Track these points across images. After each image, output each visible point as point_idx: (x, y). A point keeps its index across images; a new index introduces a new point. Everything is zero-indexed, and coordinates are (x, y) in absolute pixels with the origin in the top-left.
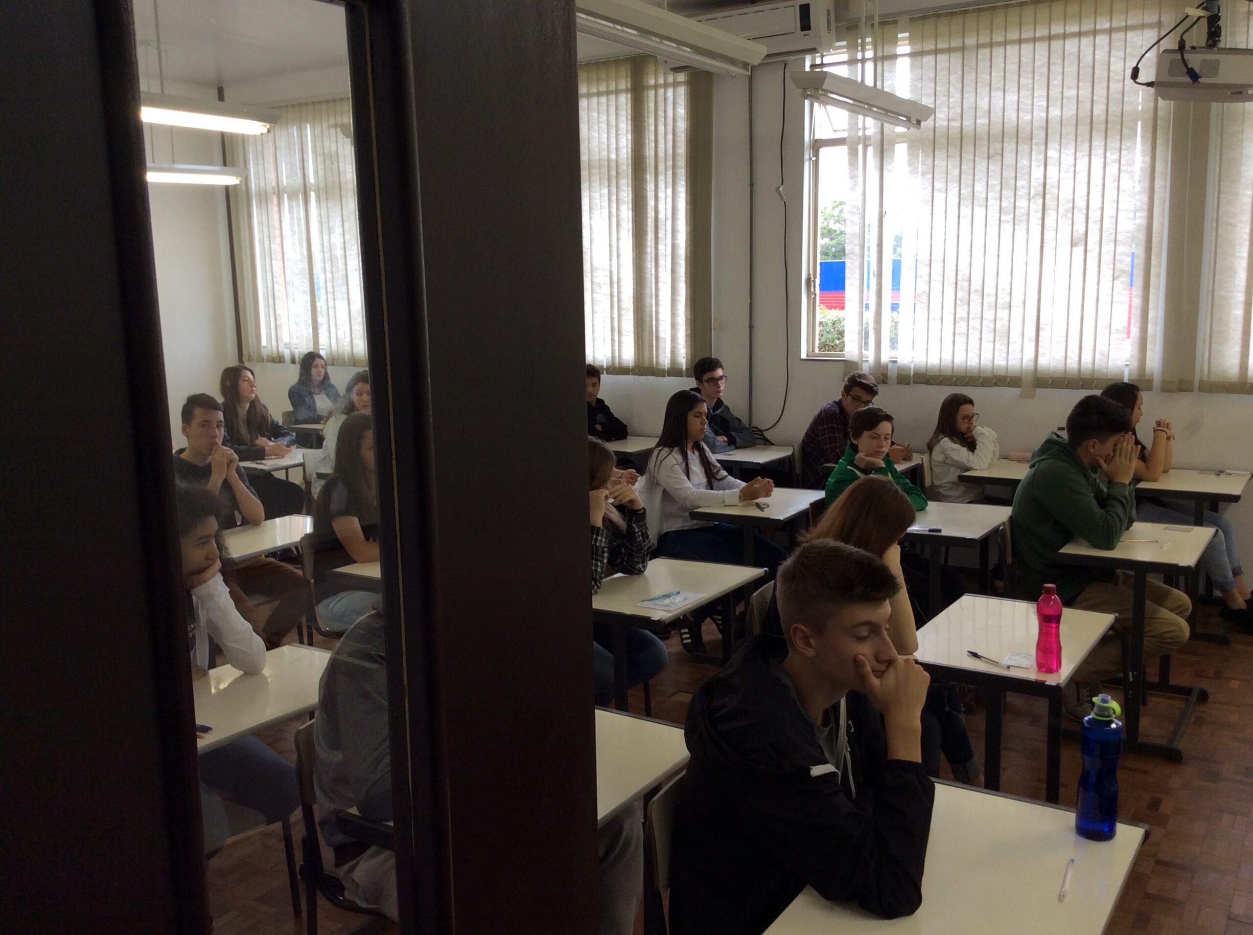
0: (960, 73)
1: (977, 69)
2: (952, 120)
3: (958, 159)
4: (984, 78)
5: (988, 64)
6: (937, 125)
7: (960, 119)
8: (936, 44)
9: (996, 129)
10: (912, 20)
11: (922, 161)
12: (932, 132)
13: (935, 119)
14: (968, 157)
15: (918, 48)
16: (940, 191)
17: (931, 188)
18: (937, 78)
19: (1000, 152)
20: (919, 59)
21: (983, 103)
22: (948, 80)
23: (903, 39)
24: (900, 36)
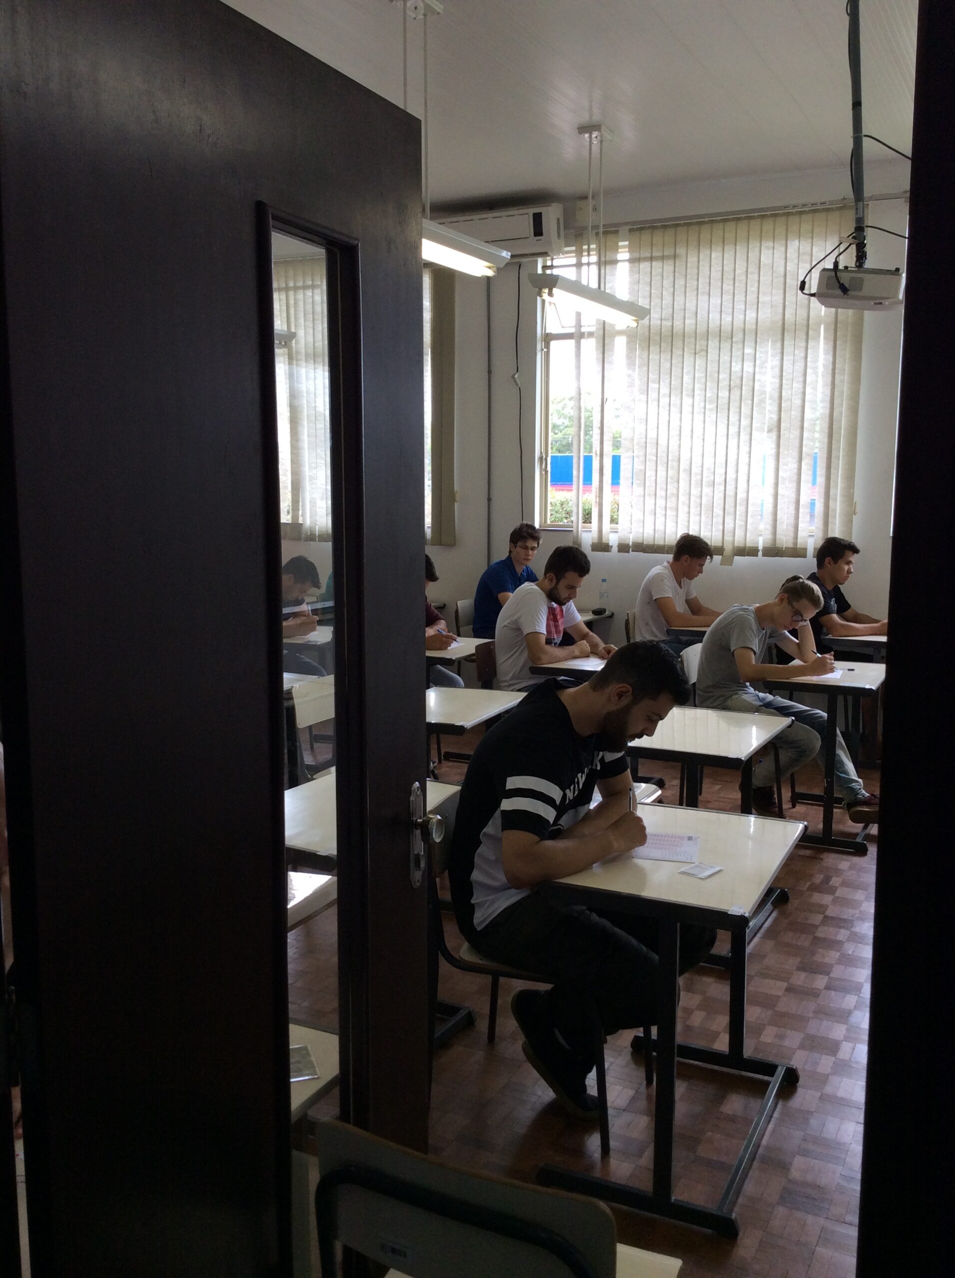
0: (672, 279)
1: (686, 276)
2: (665, 320)
3: (670, 354)
4: (692, 283)
5: (696, 271)
6: (651, 323)
7: (671, 318)
8: (652, 253)
9: (701, 329)
10: (631, 230)
11: (639, 356)
12: (648, 330)
13: (650, 319)
14: (677, 352)
15: (637, 255)
16: (653, 382)
17: (646, 379)
18: (652, 282)
19: (705, 349)
20: (636, 265)
21: (691, 305)
22: (661, 284)
23: (624, 247)
24: (621, 244)
